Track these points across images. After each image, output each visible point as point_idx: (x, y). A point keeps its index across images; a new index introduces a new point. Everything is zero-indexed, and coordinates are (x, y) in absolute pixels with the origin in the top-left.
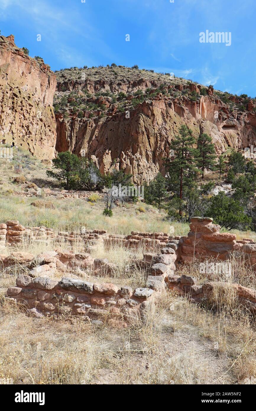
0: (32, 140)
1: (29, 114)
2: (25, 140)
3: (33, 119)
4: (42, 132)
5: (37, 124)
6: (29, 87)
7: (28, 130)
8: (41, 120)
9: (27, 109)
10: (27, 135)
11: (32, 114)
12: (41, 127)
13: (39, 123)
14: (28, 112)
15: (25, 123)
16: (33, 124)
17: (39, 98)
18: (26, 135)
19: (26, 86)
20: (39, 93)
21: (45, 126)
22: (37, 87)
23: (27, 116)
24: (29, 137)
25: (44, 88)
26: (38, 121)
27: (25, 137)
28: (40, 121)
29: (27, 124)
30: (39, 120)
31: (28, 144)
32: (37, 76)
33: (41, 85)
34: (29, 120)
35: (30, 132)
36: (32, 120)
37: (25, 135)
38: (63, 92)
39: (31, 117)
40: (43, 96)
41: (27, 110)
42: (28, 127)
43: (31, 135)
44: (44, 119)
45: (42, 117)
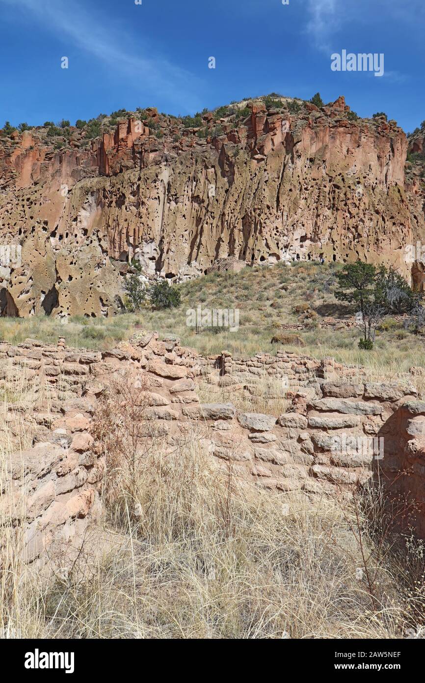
0: (363, 246)
1: (358, 207)
2: (352, 247)
3: (364, 214)
4: (378, 231)
5: (371, 219)
6: (358, 168)
7: (357, 231)
8: (377, 212)
9: (355, 201)
10: (356, 240)
11: (361, 208)
12: (378, 222)
13: (373, 218)
14: (356, 206)
15: (352, 222)
16: (363, 222)
17: (376, 179)
18: (354, 240)
19: (353, 167)
20: (376, 171)
21: (383, 219)
22: (371, 163)
23: (354, 211)
24: (359, 242)
25: (384, 160)
26: (372, 215)
27: (353, 243)
28: (375, 214)
29: (355, 224)
30: (373, 212)
31: (357, 252)
32: (370, 147)
33: (379, 157)
34: (359, 217)
35: (359, 234)
36: (362, 216)
37: (352, 240)
39: (361, 212)
40: (384, 172)
41: (355, 203)
42: (356, 228)
43: (360, 239)
44: (381, 208)
45: (378, 207)
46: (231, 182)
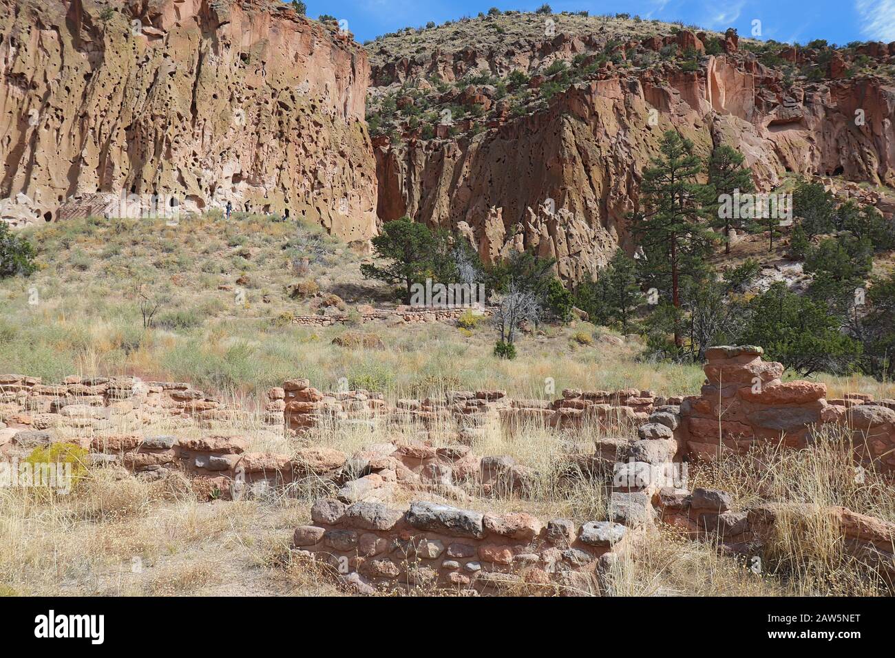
0: (326, 201)
1: (316, 143)
2: (310, 201)
3: (325, 154)
4: (346, 181)
5: (335, 164)
6: (311, 85)
7: (316, 178)
8: (342, 154)
9: (311, 134)
10: (315, 191)
11: (321, 144)
12: (344, 168)
13: (338, 162)
14: (312, 141)
15: (309, 164)
16: (325, 165)
17: (335, 107)
18: (312, 191)
19: (305, 83)
20: (334, 95)
21: (351, 166)
22: (328, 82)
23: (311, 147)
24: (320, 194)
25: (344, 83)
26: (335, 157)
27: (311, 194)
28: (339, 157)
29: (313, 167)
30: (336, 154)
31: (318, 209)
32: (326, 60)
33: (337, 77)
34: (317, 157)
35: (319, 183)
36: (322, 156)
37: (310, 190)
38: (385, 88)
39: (320, 150)
40: (343, 100)
41: (311, 136)
42: (315, 172)
43: (322, 190)
44: (348, 151)
45: (343, 147)
46: (97, 63)
